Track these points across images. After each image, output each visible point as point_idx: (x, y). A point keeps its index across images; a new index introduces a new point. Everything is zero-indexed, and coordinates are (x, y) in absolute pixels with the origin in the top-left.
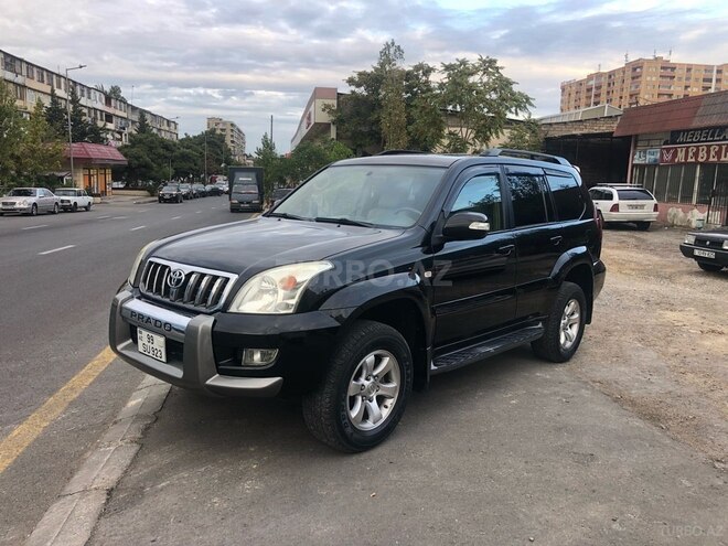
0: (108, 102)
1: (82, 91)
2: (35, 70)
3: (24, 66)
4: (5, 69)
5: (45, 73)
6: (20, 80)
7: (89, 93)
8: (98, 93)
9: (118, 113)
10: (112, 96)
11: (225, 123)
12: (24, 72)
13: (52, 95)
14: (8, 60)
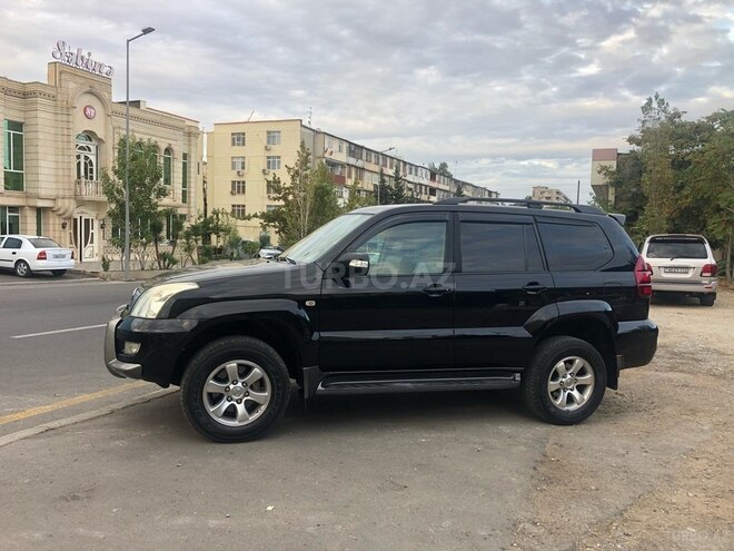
0: (433, 177)
1: (411, 169)
2: (373, 155)
3: (364, 152)
4: (350, 155)
5: (381, 157)
6: (360, 163)
7: (416, 171)
8: (424, 171)
9: (441, 186)
10: (438, 172)
11: (550, 192)
12: (364, 158)
13: (382, 174)
14: (353, 148)
